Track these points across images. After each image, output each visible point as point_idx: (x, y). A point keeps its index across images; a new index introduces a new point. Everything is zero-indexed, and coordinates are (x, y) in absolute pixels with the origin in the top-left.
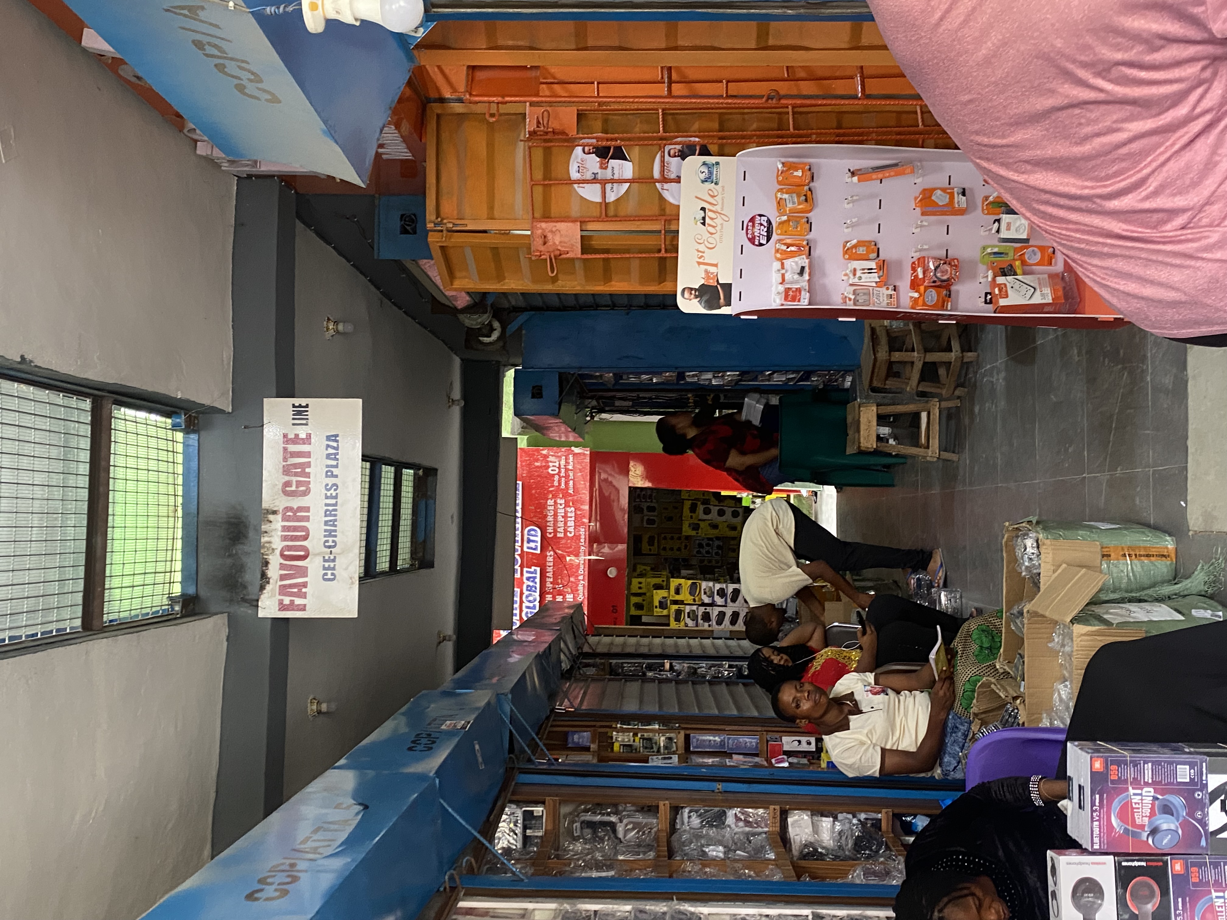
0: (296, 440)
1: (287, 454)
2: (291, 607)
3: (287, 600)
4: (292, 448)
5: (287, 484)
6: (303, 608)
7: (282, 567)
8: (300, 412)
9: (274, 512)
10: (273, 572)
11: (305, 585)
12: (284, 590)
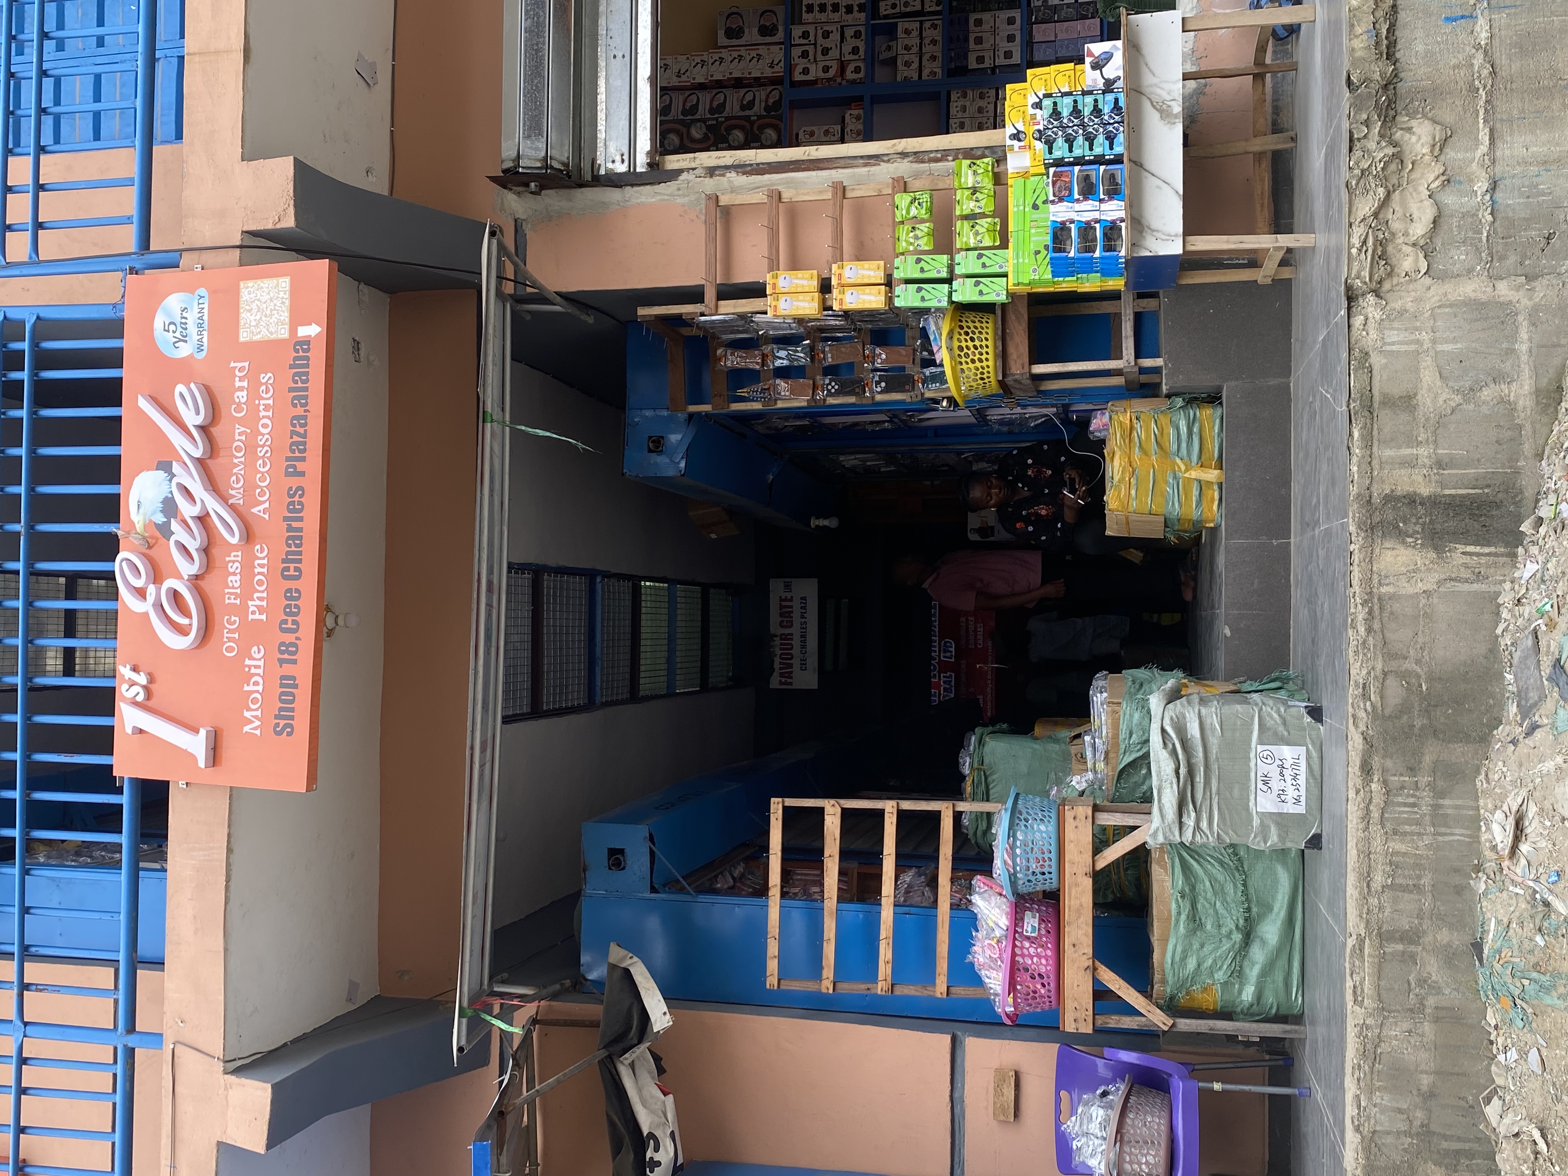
0: (786, 600)
1: (781, 607)
2: (786, 683)
3: (783, 680)
4: (784, 603)
5: (781, 622)
6: (791, 684)
7: (781, 663)
8: (788, 586)
9: (776, 636)
10: (777, 666)
11: (791, 672)
12: (781, 675)
